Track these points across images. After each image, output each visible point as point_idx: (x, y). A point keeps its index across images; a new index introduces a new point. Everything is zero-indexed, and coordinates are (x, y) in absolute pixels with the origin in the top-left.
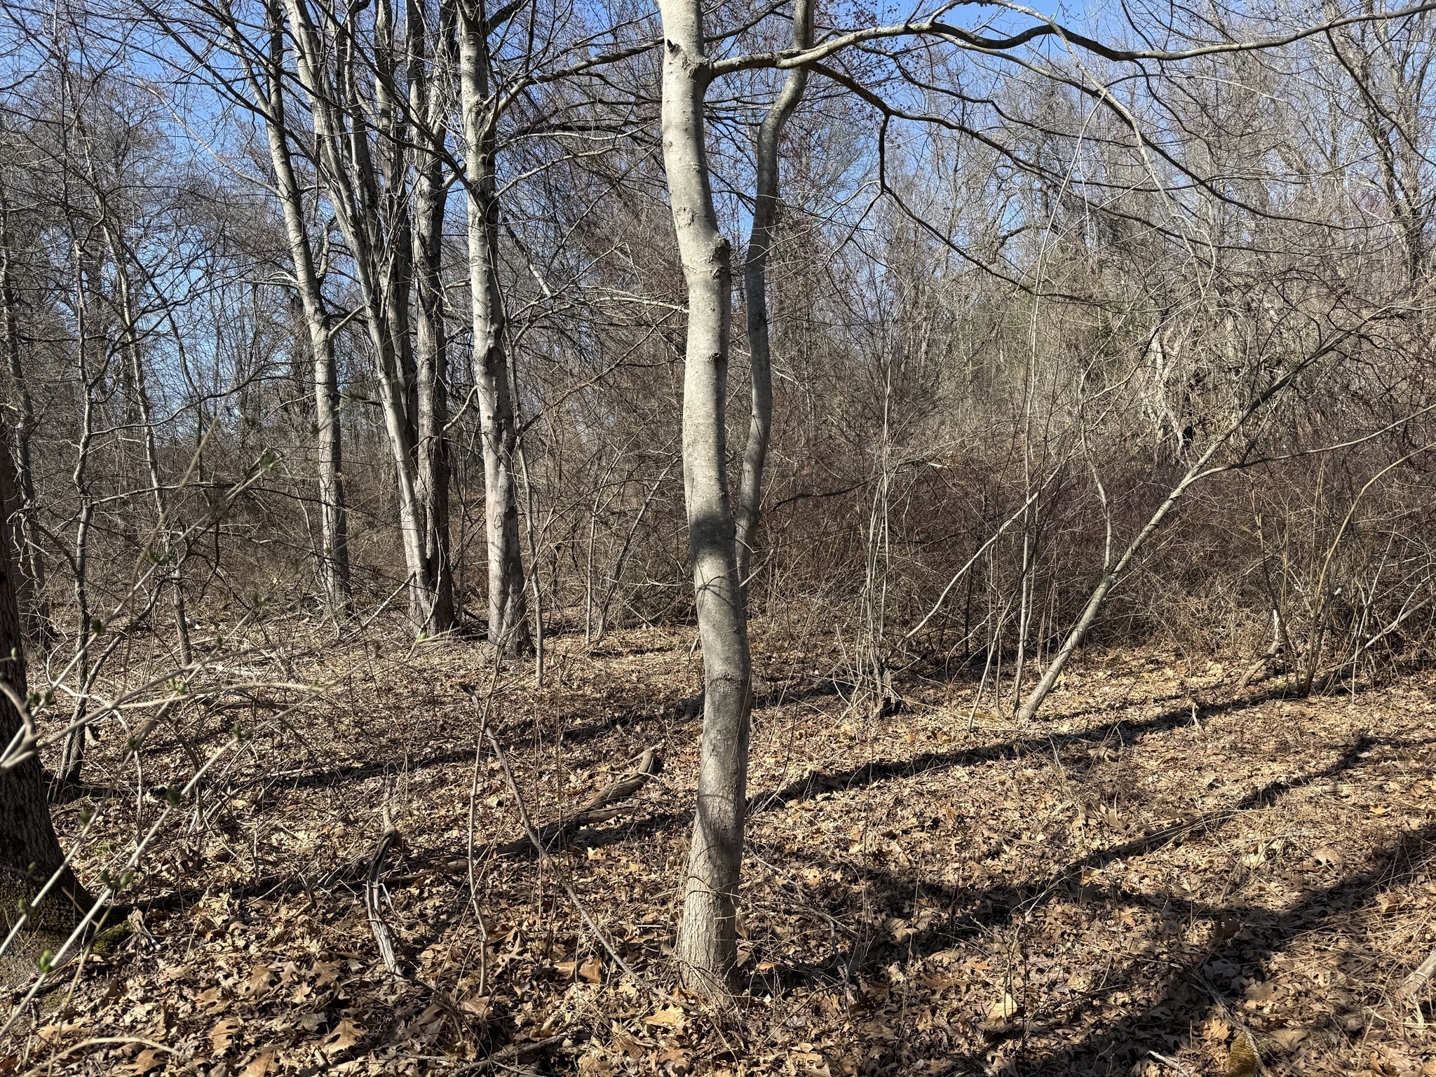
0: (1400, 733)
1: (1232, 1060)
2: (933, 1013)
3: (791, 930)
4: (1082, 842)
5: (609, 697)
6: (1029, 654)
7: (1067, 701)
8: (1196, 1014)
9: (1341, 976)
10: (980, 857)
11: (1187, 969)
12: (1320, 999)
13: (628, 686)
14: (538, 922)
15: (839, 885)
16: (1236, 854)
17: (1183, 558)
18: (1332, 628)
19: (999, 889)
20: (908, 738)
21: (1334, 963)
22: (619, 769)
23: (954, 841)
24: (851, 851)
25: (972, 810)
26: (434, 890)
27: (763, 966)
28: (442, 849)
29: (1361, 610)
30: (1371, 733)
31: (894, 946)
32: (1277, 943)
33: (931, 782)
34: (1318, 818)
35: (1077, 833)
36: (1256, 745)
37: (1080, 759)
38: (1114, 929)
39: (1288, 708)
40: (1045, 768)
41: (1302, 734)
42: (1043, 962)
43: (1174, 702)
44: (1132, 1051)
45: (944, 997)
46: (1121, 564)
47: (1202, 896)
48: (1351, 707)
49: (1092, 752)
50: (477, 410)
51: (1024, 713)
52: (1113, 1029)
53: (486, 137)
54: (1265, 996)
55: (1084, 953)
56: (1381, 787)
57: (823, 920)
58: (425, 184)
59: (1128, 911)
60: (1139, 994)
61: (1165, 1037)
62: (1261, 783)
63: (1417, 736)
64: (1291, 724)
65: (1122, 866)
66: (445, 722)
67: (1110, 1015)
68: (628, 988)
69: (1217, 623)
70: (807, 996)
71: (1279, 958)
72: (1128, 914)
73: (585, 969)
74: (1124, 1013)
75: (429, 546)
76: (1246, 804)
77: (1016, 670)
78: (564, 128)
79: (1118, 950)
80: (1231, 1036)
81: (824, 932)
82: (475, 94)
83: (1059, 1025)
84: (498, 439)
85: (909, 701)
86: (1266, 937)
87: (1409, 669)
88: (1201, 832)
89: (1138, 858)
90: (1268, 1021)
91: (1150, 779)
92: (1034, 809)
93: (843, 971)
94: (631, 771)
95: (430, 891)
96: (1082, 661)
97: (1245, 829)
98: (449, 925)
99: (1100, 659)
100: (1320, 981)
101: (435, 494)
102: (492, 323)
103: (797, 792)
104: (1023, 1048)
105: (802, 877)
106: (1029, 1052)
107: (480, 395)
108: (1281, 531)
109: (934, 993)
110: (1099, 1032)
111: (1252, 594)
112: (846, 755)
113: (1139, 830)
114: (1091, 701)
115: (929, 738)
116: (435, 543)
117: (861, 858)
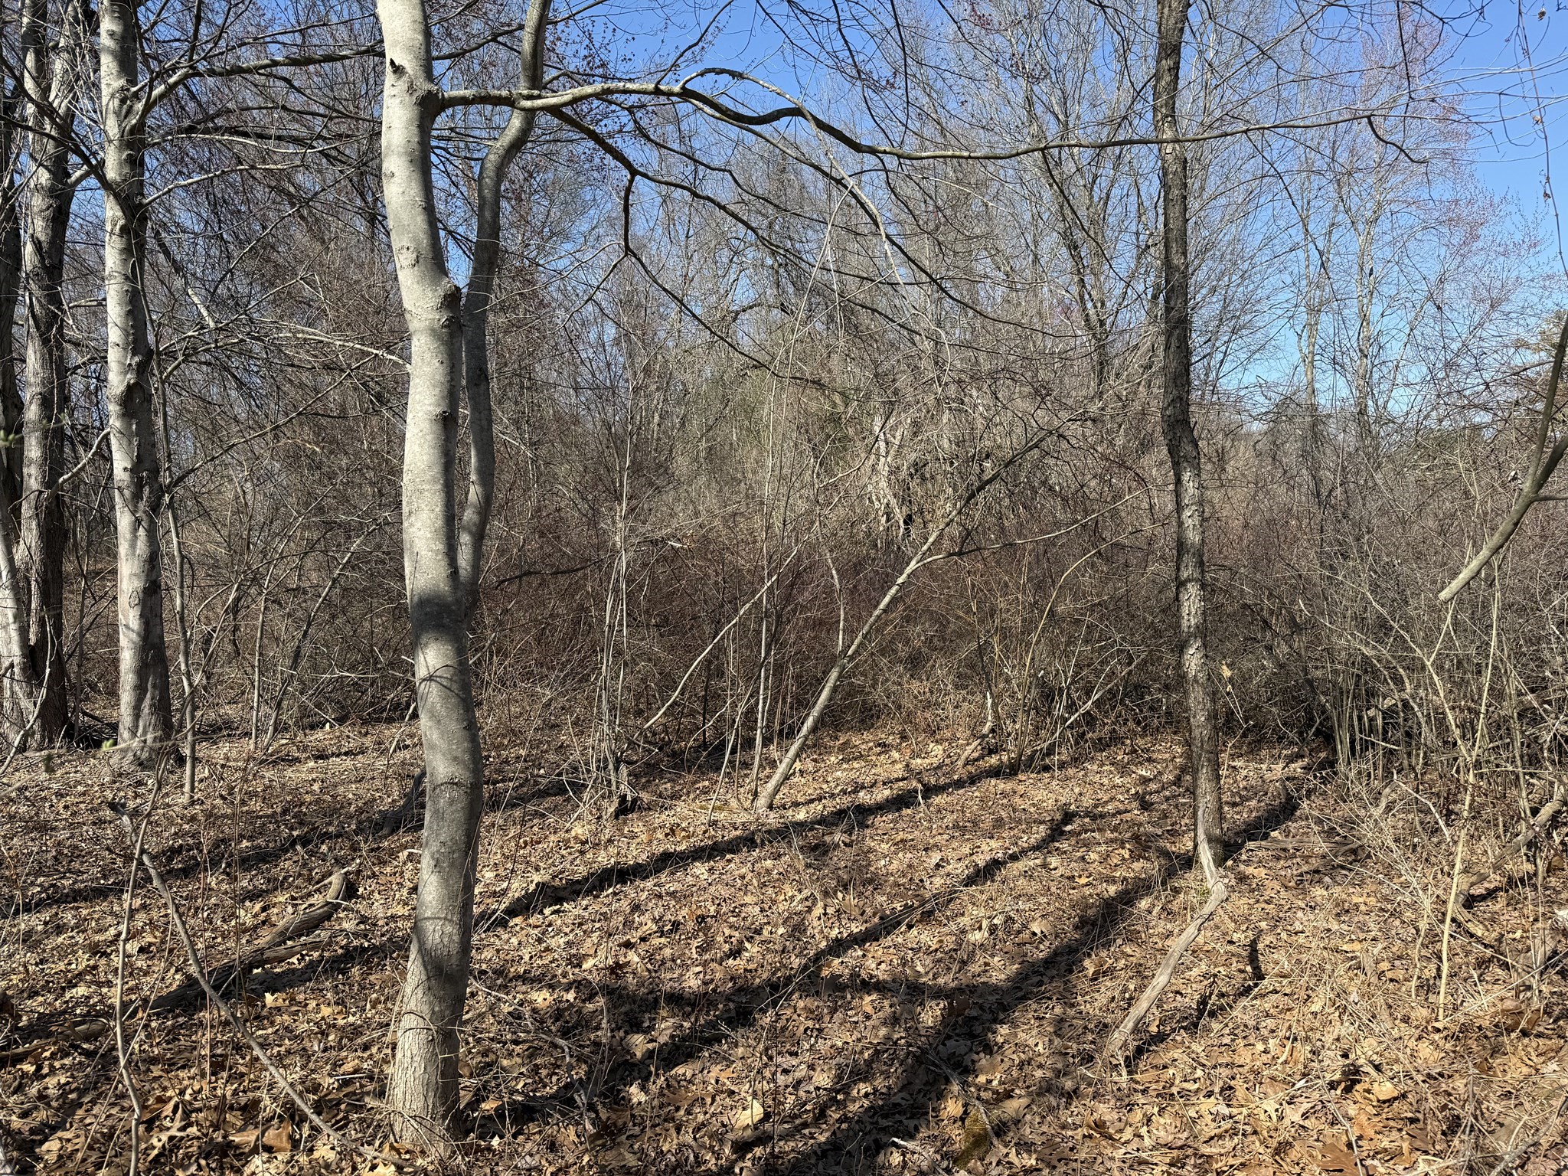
0: (1096, 806)
1: (967, 1136)
2: (678, 1130)
3: (519, 1060)
4: (821, 931)
5: (285, 812)
6: (767, 741)
7: (803, 787)
8: (933, 1095)
9: (1057, 1041)
10: (722, 959)
11: (924, 1051)
12: (1040, 1066)
13: (308, 798)
14: (206, 1088)
15: (571, 1005)
16: (963, 932)
17: (907, 642)
18: (1036, 708)
19: (741, 990)
20: (644, 837)
21: (1051, 1029)
22: (301, 898)
23: (695, 944)
24: (585, 966)
25: (712, 909)
26: (57, 1064)
27: (489, 1106)
28: (64, 1012)
29: (1061, 690)
30: (1073, 807)
31: (634, 1065)
32: (1001, 1016)
33: (669, 882)
34: (1031, 891)
35: (816, 923)
36: (975, 823)
37: (817, 847)
38: (855, 1019)
39: (1002, 785)
40: (784, 859)
41: (1015, 810)
42: (787, 1061)
43: (901, 784)
44: (876, 1141)
45: (688, 1112)
46: (853, 648)
47: (935, 978)
48: (1054, 783)
49: (827, 839)
50: (109, 459)
51: (762, 801)
52: (857, 1122)
53: (132, 131)
54: (993, 1068)
55: (827, 1047)
56: (1083, 858)
57: (555, 1046)
58: (44, 177)
59: (868, 999)
60: (880, 1083)
61: (906, 1122)
62: (981, 860)
63: (1110, 807)
64: (1005, 801)
65: (860, 953)
66: (60, 853)
67: (853, 1108)
68: (324, 1152)
69: (937, 704)
70: (540, 1132)
71: (1004, 1030)
72: (868, 1001)
73: (271, 1136)
74: (866, 1103)
75: (33, 629)
76: (970, 881)
77: (753, 758)
78: (234, 131)
79: (859, 1040)
80: (966, 1113)
81: (557, 1059)
82: (119, 77)
83: (805, 1125)
84: (137, 496)
85: (645, 796)
86: (992, 1011)
87: (1101, 745)
88: (931, 913)
89: (875, 943)
90: (997, 1093)
91: (883, 862)
92: (774, 902)
93: (581, 1099)
94: (317, 899)
95: (51, 1066)
96: (814, 746)
97: (970, 906)
98: (80, 1105)
99: (832, 744)
100: (1040, 1047)
101: (43, 563)
102: (134, 355)
103: (523, 907)
104: (772, 1154)
105: (531, 1002)
106: (778, 1157)
107: (114, 442)
108: (992, 616)
109: (678, 1109)
110: (844, 1126)
111: (967, 677)
112: (578, 862)
113: (874, 914)
114: (825, 786)
115: (667, 835)
116: (42, 624)
117: (595, 973)
